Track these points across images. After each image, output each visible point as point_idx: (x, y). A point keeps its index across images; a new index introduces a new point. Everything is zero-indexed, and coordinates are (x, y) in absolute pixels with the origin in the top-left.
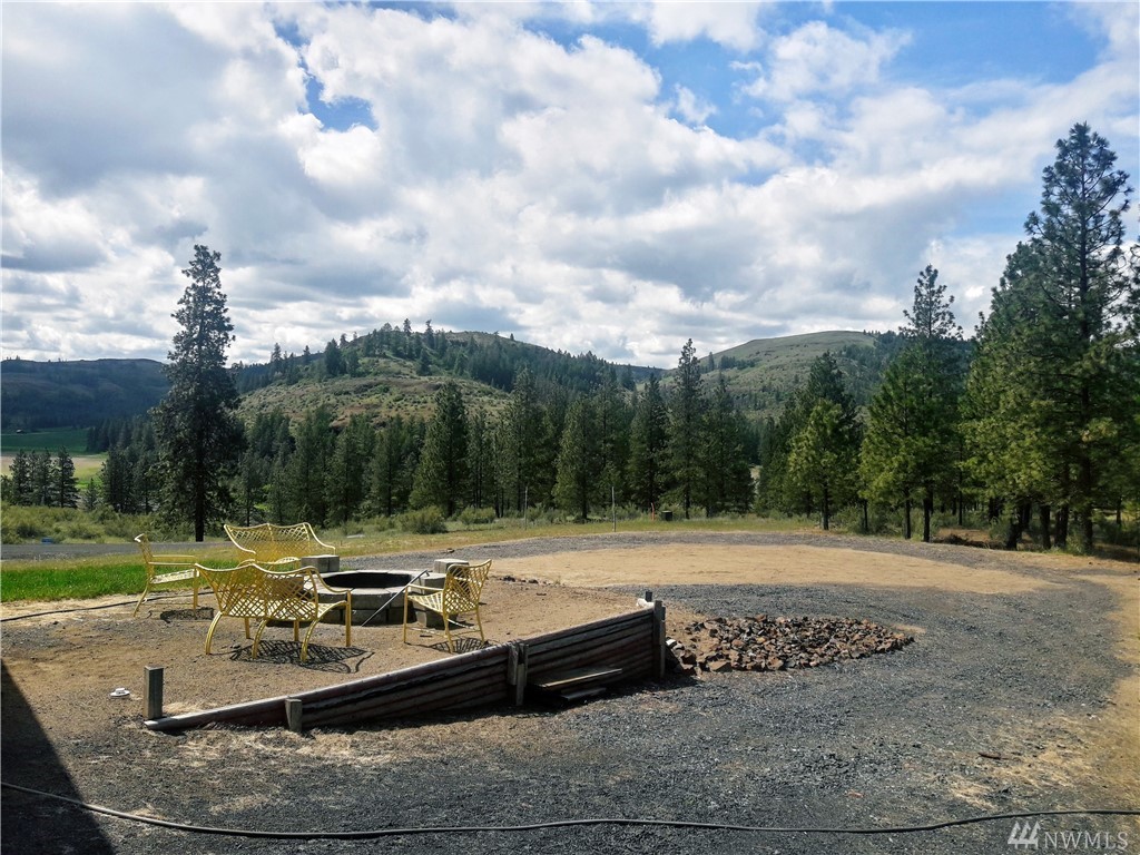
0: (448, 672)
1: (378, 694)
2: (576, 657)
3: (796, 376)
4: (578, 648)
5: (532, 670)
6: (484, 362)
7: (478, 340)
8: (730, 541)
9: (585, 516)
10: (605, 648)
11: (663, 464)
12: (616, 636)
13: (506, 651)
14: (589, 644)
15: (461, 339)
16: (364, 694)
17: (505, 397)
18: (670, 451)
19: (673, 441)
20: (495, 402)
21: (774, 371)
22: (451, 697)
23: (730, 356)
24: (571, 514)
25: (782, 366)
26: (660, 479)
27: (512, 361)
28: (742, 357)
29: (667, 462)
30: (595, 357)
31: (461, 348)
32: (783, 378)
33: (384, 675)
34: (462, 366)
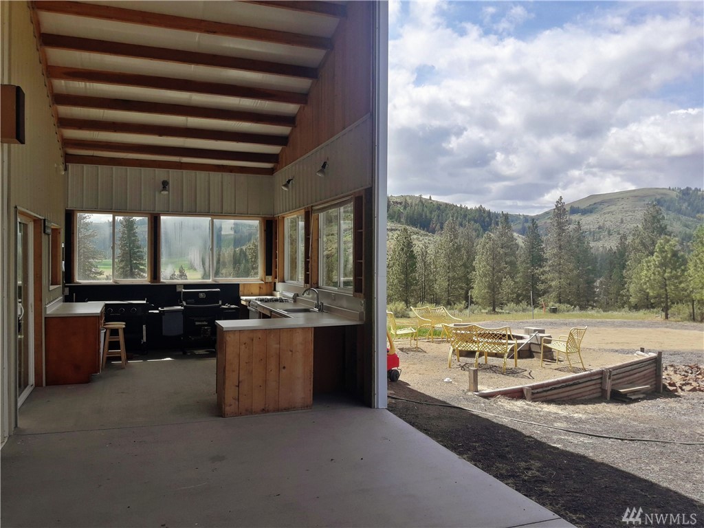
0: (581, 381)
1: (555, 388)
2: (627, 378)
3: (622, 219)
4: (628, 373)
5: (614, 382)
6: (413, 213)
7: (409, 201)
8: (613, 325)
9: (494, 310)
10: (638, 375)
11: (543, 277)
12: (642, 369)
13: (601, 373)
14: (631, 372)
15: (399, 200)
16: (550, 387)
17: (427, 235)
18: (547, 269)
19: (550, 263)
20: (421, 239)
21: (606, 215)
22: (580, 393)
23: (575, 206)
24: (484, 309)
25: (612, 212)
26: (541, 287)
27: (431, 213)
28: (583, 206)
29: (546, 276)
30: (484, 210)
31: (399, 205)
32: (613, 220)
33: (556, 380)
34: (399, 217)
